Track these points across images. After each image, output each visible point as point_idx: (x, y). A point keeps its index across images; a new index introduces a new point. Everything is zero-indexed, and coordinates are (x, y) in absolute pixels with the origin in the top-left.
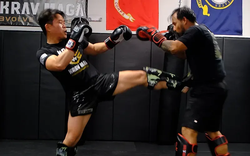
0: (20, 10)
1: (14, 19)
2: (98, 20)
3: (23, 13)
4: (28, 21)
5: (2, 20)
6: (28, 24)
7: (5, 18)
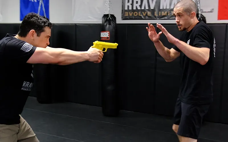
0: (141, 6)
1: (136, 14)
2: (209, 11)
3: (143, 8)
4: (147, 15)
5: (126, 15)
6: (147, 18)
7: (129, 14)
